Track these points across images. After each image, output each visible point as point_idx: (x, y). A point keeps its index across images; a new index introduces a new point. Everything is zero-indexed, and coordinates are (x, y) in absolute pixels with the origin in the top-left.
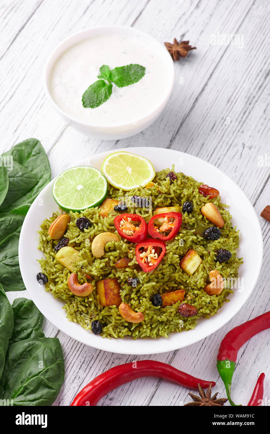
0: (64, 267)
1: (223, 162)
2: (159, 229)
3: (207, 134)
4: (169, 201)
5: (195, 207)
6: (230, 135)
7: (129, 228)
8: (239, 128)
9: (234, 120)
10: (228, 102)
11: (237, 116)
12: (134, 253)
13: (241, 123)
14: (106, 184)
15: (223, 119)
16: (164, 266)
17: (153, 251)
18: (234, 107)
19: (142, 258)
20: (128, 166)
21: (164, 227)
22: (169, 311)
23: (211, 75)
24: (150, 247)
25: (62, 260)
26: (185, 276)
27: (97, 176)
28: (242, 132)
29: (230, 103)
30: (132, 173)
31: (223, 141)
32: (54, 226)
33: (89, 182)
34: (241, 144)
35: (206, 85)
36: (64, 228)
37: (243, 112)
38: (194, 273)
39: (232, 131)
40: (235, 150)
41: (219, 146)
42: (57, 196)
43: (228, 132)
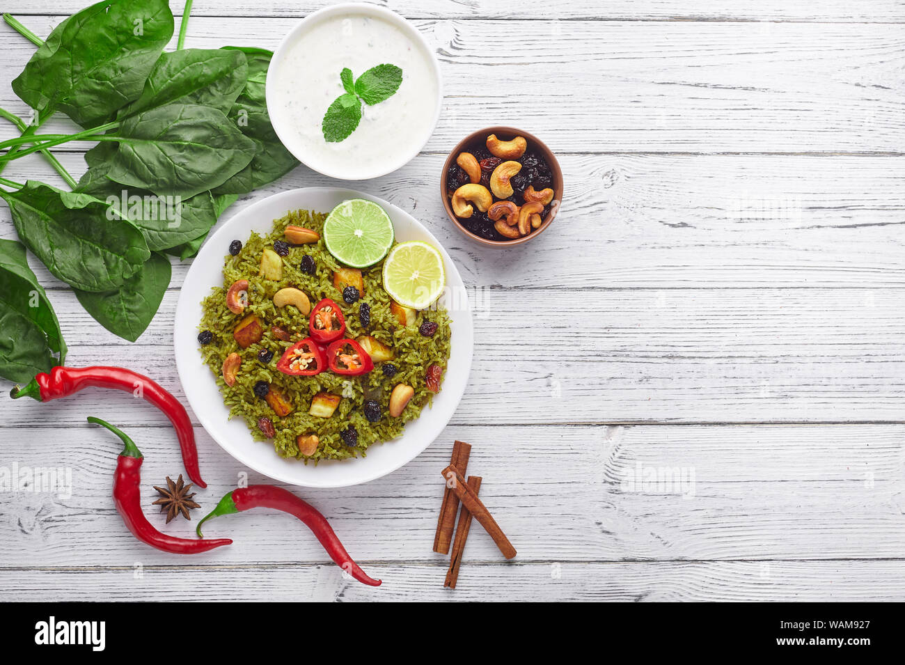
0: (259, 262)
1: (513, 363)
2: (340, 354)
3: (546, 325)
4: (390, 344)
5: (398, 377)
6: (556, 354)
7: (324, 320)
8: (572, 358)
9: (582, 348)
10: (606, 328)
11: (589, 348)
12: (299, 340)
13: (581, 359)
14: (377, 260)
15: (577, 333)
16: (300, 381)
17: (310, 361)
18: (600, 339)
19: (294, 353)
20: (420, 271)
21: (346, 359)
22: (256, 408)
23: (638, 288)
24: (312, 355)
25: (264, 259)
26: (304, 407)
27: (384, 244)
28: (568, 366)
29: (606, 331)
30: (411, 282)
31: (544, 348)
32: (293, 231)
33: (372, 240)
34: (550, 372)
35: (620, 289)
36: (299, 243)
37: (599, 353)
38: (311, 416)
39: (563, 353)
40: (537, 370)
41: (534, 348)
42: (335, 213)
43: (561, 348)
